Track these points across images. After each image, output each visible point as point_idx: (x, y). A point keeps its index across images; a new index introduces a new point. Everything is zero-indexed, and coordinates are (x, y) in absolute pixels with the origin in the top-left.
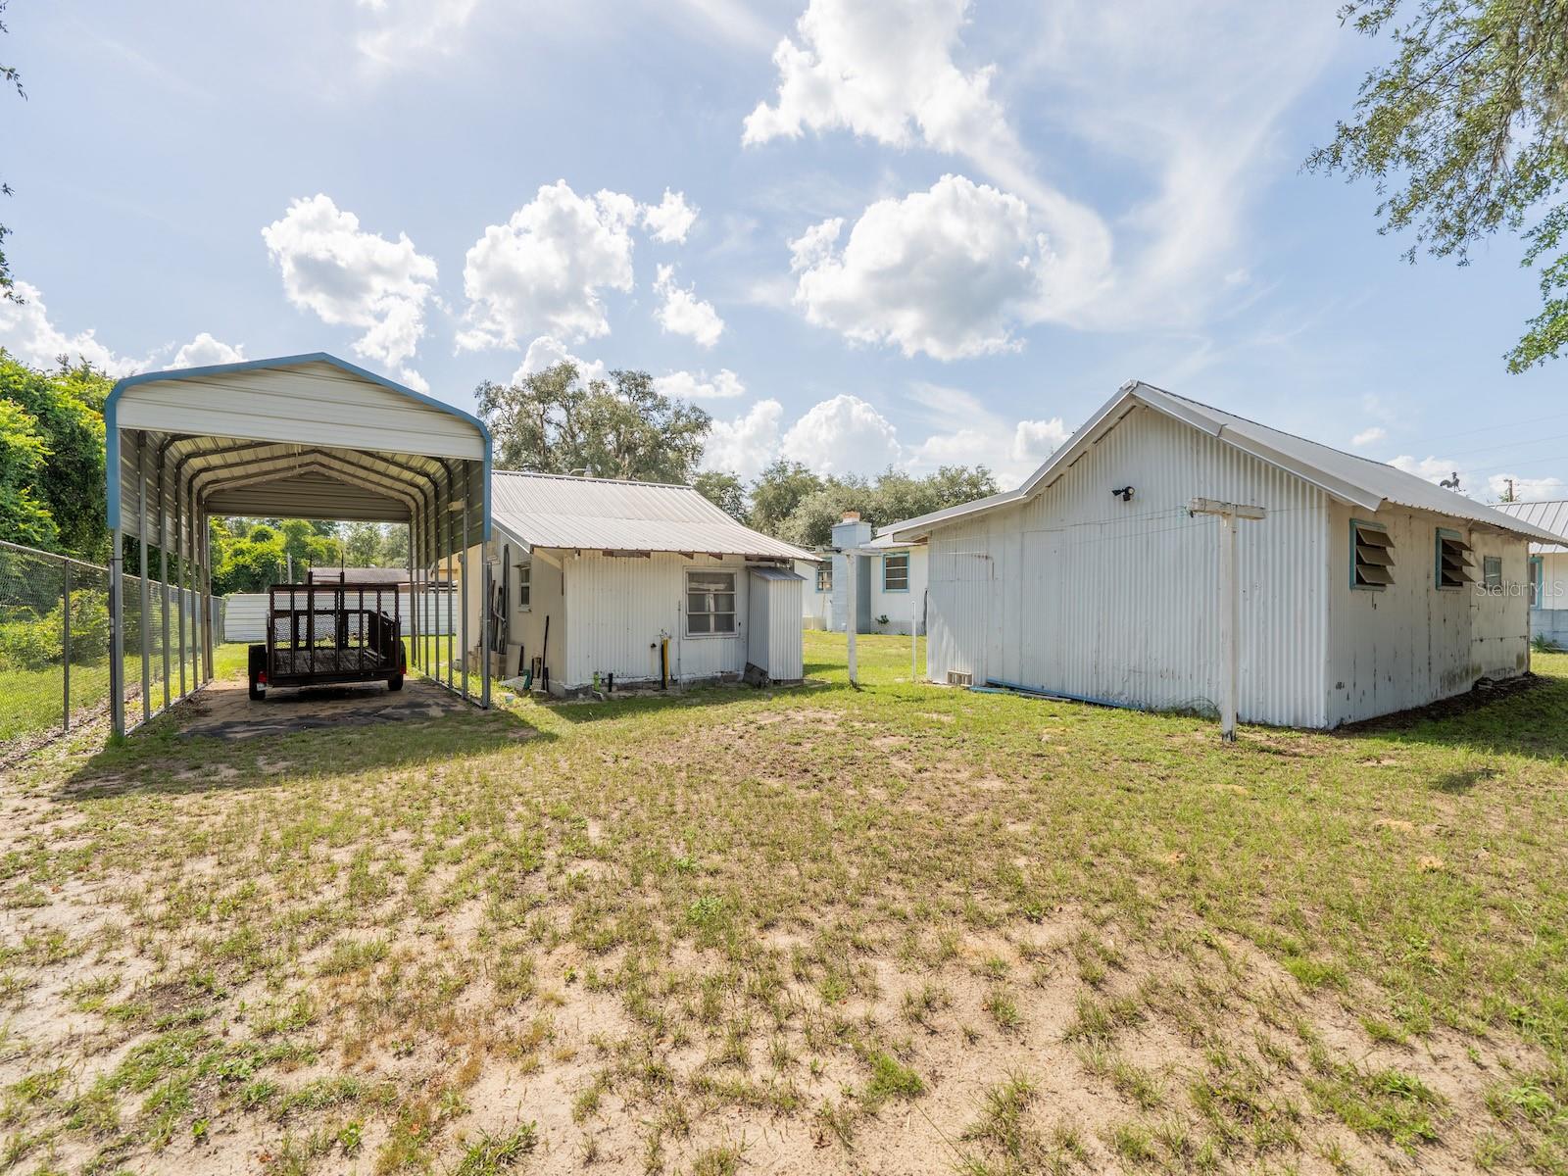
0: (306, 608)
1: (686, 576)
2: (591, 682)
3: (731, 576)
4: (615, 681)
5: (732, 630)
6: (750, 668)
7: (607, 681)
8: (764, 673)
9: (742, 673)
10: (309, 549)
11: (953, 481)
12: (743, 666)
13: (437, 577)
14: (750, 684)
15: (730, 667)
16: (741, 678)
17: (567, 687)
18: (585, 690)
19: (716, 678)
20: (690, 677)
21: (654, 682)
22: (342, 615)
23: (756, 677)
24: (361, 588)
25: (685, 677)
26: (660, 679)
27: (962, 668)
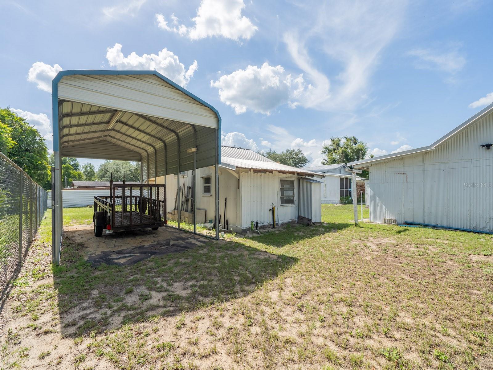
0: (109, 195)
1: (280, 181)
2: (250, 226)
3: (292, 182)
4: (259, 225)
5: (294, 203)
6: (300, 218)
7: (255, 225)
8: (310, 220)
9: (297, 220)
10: (72, 175)
11: (291, 153)
12: (297, 217)
13: (148, 183)
14: (303, 225)
15: (293, 218)
16: (297, 222)
17: (242, 228)
18: (248, 229)
19: (289, 222)
20: (282, 222)
21: (271, 225)
22: (124, 198)
23: (306, 222)
24: (131, 186)
25: (280, 222)
26: (272, 223)
27: (389, 217)
